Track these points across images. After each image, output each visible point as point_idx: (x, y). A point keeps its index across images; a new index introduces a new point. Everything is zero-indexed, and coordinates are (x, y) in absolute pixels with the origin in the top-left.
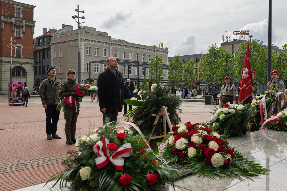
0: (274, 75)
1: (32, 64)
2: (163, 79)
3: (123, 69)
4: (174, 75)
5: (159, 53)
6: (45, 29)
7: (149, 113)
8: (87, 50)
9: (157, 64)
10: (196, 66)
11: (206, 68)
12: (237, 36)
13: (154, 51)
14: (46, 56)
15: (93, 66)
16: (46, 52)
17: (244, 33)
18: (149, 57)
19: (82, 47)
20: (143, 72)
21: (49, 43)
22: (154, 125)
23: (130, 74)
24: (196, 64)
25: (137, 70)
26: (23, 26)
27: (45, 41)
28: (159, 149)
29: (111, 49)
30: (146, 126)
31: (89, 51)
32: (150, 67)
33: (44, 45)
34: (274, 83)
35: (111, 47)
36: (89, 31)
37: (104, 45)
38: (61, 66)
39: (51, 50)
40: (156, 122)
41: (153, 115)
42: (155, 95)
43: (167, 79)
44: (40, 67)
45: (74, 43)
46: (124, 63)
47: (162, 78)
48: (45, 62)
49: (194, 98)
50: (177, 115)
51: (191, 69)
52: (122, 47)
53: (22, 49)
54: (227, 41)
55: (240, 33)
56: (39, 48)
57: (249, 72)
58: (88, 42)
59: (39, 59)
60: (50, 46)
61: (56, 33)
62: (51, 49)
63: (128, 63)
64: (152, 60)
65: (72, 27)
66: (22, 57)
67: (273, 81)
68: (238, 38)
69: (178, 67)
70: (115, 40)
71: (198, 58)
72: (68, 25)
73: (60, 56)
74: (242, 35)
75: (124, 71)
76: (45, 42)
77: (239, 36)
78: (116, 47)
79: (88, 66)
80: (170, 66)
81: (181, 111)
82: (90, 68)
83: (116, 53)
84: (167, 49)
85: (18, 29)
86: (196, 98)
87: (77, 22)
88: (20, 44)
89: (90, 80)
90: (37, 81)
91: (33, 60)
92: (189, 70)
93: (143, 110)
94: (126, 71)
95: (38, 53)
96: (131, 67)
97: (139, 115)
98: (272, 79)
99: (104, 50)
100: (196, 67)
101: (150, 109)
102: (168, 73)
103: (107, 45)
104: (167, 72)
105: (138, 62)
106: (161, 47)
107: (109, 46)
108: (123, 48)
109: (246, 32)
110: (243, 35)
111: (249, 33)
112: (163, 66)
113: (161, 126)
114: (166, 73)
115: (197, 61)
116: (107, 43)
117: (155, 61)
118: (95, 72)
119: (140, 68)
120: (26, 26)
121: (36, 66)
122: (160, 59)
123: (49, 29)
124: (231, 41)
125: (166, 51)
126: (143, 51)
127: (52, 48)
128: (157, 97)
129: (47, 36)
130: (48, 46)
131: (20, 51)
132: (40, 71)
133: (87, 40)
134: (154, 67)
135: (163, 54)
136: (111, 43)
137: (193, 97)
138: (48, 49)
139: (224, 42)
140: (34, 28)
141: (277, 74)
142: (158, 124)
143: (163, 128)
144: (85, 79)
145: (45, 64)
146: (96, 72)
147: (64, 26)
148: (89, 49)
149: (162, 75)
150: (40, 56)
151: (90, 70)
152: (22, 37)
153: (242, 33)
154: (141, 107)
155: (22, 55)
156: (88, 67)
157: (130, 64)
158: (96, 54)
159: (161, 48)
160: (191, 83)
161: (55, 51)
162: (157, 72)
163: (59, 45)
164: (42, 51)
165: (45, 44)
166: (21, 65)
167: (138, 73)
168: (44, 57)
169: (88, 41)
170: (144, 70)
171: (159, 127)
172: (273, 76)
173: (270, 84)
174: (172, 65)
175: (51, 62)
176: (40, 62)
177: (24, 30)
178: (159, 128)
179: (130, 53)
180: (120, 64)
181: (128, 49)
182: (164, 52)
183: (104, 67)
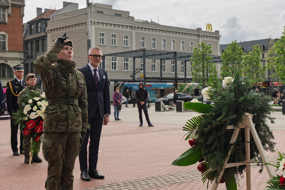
1: (21, 59)
3: (153, 64)
5: (205, 39)
6: (39, 10)
7: (224, 125)
8: (100, 37)
9: (203, 55)
10: (263, 57)
11: (280, 59)
13: (198, 35)
14: (40, 48)
15: (108, 61)
16: (40, 42)
18: (191, 46)
19: (92, 32)
20: (183, 68)
21: (45, 29)
22: (232, 145)
23: (163, 72)
24: (263, 55)
25: (173, 65)
26: (9, 6)
27: (39, 26)
28: (237, 184)
29: (134, 35)
30: (219, 146)
31: (103, 39)
32: (193, 60)
33: (37, 32)
35: (134, 32)
36: (102, 10)
37: (125, 29)
39: (48, 40)
40: (233, 140)
41: (230, 127)
42: (233, 94)
44: (32, 64)
45: (81, 27)
46: (154, 55)
50: (267, 128)
51: (256, 62)
52: (151, 32)
53: (7, 39)
56: (30, 37)
58: (100, 26)
59: (32, 53)
60: (47, 34)
61: (55, 14)
62: (48, 38)
63: (160, 55)
64: (196, 49)
65: (77, 5)
66: (7, 50)
69: (236, 59)
70: (139, 21)
71: (266, 45)
72: (71, 3)
75: (154, 67)
76: (39, 29)
78: (141, 32)
80: (224, 59)
81: (273, 120)
83: (142, 41)
84: (217, 32)
85: (1, 11)
88: (4, 32)
91: (22, 54)
92: (253, 63)
93: (213, 119)
94: (156, 66)
95: (29, 44)
96: (164, 62)
97: (207, 127)
99: (125, 36)
100: (263, 59)
101: (226, 116)
102: (221, 69)
103: (129, 30)
104: (219, 67)
105: (175, 53)
106: (209, 30)
107: (131, 30)
112: (214, 58)
113: (242, 145)
115: (264, 49)
116: (128, 27)
117: (201, 51)
118: (112, 70)
119: (179, 63)
120: (13, 5)
121: (27, 62)
122: (208, 48)
123: (45, 9)
125: (216, 35)
126: (182, 37)
127: (49, 36)
128: (235, 97)
129: (42, 19)
130: (43, 33)
131: (5, 42)
132: (32, 70)
133: (99, 23)
134: (199, 60)
135: (211, 40)
136: (135, 27)
138: (44, 38)
140: (24, 8)
142: (237, 143)
143: (245, 149)
147: (66, 4)
148: (103, 36)
150: (32, 48)
152: (7, 22)
154: (210, 114)
155: (7, 47)
157: (163, 57)
158: (112, 43)
159: (209, 32)
161: (53, 40)
162: (203, 67)
163: (59, 32)
164: (34, 41)
165: (39, 31)
166: (6, 62)
167: (175, 69)
168: (38, 50)
170: (184, 65)
171: (238, 147)
174: (226, 56)
176: (32, 57)
177: (10, 12)
178: (238, 150)
179: (162, 40)
180: (147, 56)
181: (160, 34)
182: (213, 37)
183: (125, 62)
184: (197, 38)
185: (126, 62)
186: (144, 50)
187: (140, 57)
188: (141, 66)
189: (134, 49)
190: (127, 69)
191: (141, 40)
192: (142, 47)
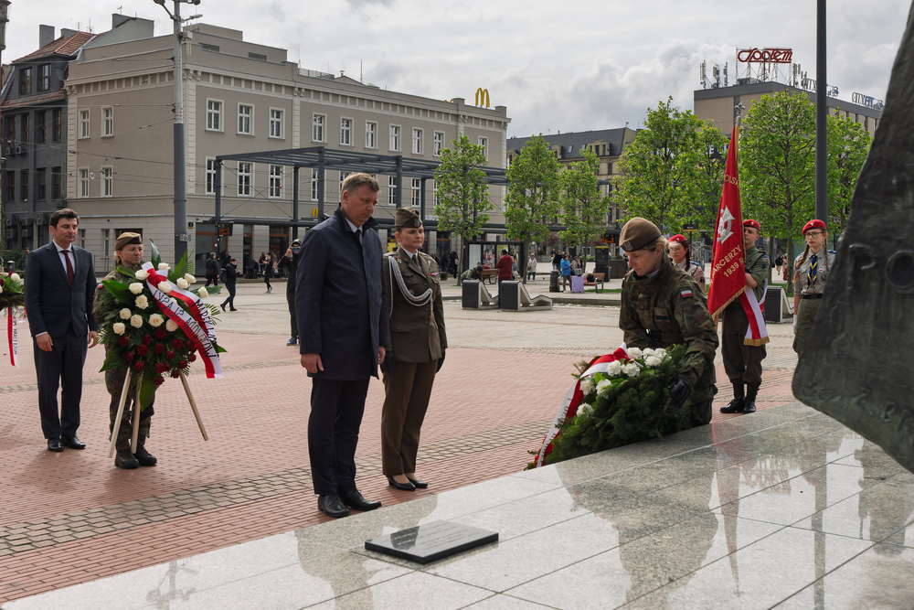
0: (814, 233)
2: (487, 222)
4: (527, 206)
5: (473, 125)
6: (46, 31)
8: (208, 111)
9: (465, 168)
10: (610, 172)
11: (638, 183)
12: (749, 66)
13: (456, 117)
14: (49, 132)
15: (230, 173)
16: (49, 115)
17: (775, 58)
18: (437, 141)
19: (188, 96)
20: (417, 196)
21: (62, 84)
24: (610, 166)
25: (392, 186)
27: (47, 74)
29: (297, 108)
31: (217, 115)
32: (440, 178)
33: (40, 89)
34: (814, 259)
35: (297, 100)
36: (217, 42)
37: (273, 93)
38: (107, 171)
39: (69, 112)
43: (503, 221)
44: (24, 174)
45: (158, 84)
46: (345, 162)
47: (485, 220)
48: (45, 154)
49: (597, 291)
51: (587, 186)
52: (339, 104)
54: (718, 84)
55: (762, 56)
56: (21, 100)
57: (733, 221)
58: (211, 83)
59: (23, 143)
60: (66, 96)
61: (89, 44)
62: (69, 106)
64: (449, 151)
65: (150, 24)
67: (810, 254)
68: (754, 76)
69: (540, 179)
70: (312, 75)
71: (616, 143)
72: (135, 19)
73: (104, 134)
74: (767, 65)
76: (47, 80)
77: (756, 67)
78: (316, 101)
79: (209, 171)
80: (513, 177)
82: (217, 177)
83: (317, 124)
84: (501, 110)
86: (602, 291)
87: (172, 17)
89: (221, 223)
90: (14, 226)
92: (582, 189)
95: (18, 120)
98: (808, 247)
99: (273, 111)
100: (609, 176)
102: (507, 200)
103: (284, 95)
104: (504, 195)
105: (398, 159)
106: (482, 103)
107: (289, 97)
108: (343, 106)
109: (781, 54)
110: (772, 65)
111: (790, 59)
112: (488, 174)
114: (500, 197)
115: (611, 154)
116: (283, 89)
117: (460, 157)
118: (239, 195)
119: (407, 182)
121: (10, 169)
122: (475, 151)
123: (64, 30)
124: (729, 85)
125: (499, 117)
126: (417, 118)
127: (72, 101)
129: (55, 57)
130: (56, 94)
132: (24, 189)
133: (208, 74)
134: (453, 177)
135: (487, 128)
136: (300, 89)
137: (594, 288)
138: (59, 107)
139: (707, 88)
140: (4, 27)
141: (823, 233)
144: (201, 221)
145: (48, 163)
146: (241, 192)
147: (119, 21)
148: (217, 108)
149: (483, 208)
150: (24, 133)
151: (217, 188)
153: (767, 56)
156: (209, 175)
158: (241, 125)
159: (481, 108)
160: (587, 236)
161: (84, 114)
162: (465, 195)
163: (100, 91)
164: (32, 113)
165: (47, 87)
167: (397, 196)
168: (40, 137)
169: (211, 78)
170: (419, 188)
172: (810, 237)
173: (802, 262)
174: (518, 170)
175: (69, 154)
176: (24, 155)
179: (368, 123)
180: (330, 164)
181: (361, 109)
182: (491, 121)
183: (272, 176)
184: (454, 123)
185: (275, 177)
186: (320, 150)
187: (311, 165)
188: (314, 188)
189: (296, 146)
190: (278, 194)
191: (314, 123)
192: (317, 140)
